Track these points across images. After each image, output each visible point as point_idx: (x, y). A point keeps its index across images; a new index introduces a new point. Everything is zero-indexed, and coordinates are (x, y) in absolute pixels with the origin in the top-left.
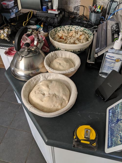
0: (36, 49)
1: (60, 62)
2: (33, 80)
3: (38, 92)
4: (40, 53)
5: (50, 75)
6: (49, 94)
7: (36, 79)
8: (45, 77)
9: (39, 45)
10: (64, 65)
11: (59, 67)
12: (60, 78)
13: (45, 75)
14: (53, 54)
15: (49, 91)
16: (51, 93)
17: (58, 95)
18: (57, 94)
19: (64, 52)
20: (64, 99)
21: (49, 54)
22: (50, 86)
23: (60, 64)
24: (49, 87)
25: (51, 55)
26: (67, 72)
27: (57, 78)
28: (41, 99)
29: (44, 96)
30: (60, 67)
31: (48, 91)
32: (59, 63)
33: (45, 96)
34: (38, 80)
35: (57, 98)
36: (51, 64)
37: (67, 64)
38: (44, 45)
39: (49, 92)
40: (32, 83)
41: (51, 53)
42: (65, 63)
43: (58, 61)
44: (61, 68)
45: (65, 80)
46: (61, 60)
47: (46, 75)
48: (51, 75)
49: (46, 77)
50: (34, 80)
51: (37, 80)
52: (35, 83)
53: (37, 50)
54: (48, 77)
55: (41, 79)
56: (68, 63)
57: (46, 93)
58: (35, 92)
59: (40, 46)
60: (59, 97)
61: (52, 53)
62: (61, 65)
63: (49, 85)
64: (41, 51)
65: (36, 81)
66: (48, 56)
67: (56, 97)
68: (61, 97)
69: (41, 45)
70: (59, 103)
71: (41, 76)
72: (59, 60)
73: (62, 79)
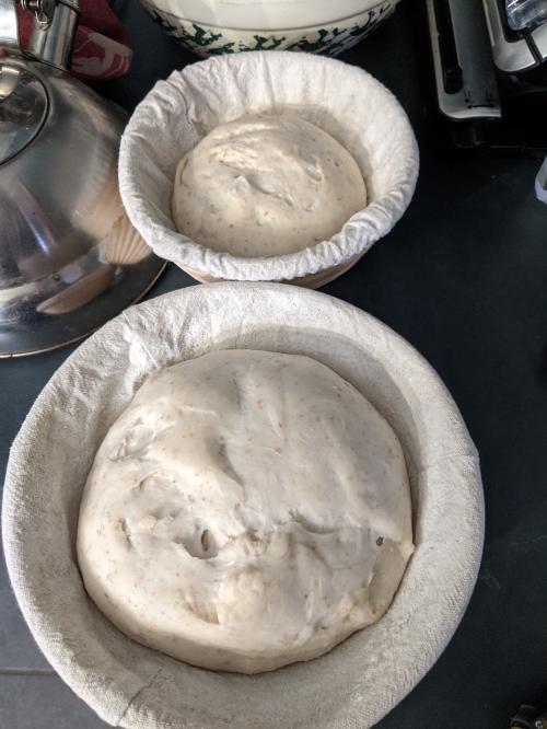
0: (26, 77)
1: (252, 165)
2: (77, 392)
3: (146, 524)
4: (64, 111)
5: (203, 307)
6: (251, 536)
7: (93, 375)
8: (163, 334)
9: (41, 34)
10: (292, 188)
11: (253, 215)
12: (292, 324)
13: (160, 318)
14: (173, 101)
15: (245, 497)
16: (262, 518)
17: (331, 523)
18: (314, 513)
19: (261, 66)
20: (380, 541)
21: (141, 108)
22: (235, 442)
23: (252, 179)
24: (236, 459)
25: (158, 109)
26: (337, 254)
27: (265, 321)
28: (193, 595)
29: (213, 565)
30: (261, 210)
31: (237, 507)
32: (242, 179)
33: (221, 556)
34: (111, 378)
35: (330, 558)
36: (180, 193)
37: (311, 168)
38: (78, 22)
39: (245, 510)
40: (68, 418)
41: (158, 98)
42: (293, 166)
43: (234, 157)
44: (268, 219)
45: (338, 330)
46: (256, 140)
47: (170, 316)
48: (211, 305)
49: (176, 333)
50: (85, 388)
51: (104, 373)
52: (93, 405)
53: (36, 85)
54: (185, 326)
55: (132, 359)
56: (314, 162)
57: (223, 528)
58: (123, 526)
59: (55, 39)
60: (344, 537)
61: (160, 88)
62: (267, 186)
63: (225, 433)
64: (67, 89)
65: (97, 386)
66: (142, 129)
67: (313, 548)
68: (352, 529)
69: (57, 30)
70: (351, 594)
71: (128, 335)
72: (232, 139)
73: (302, 325)
